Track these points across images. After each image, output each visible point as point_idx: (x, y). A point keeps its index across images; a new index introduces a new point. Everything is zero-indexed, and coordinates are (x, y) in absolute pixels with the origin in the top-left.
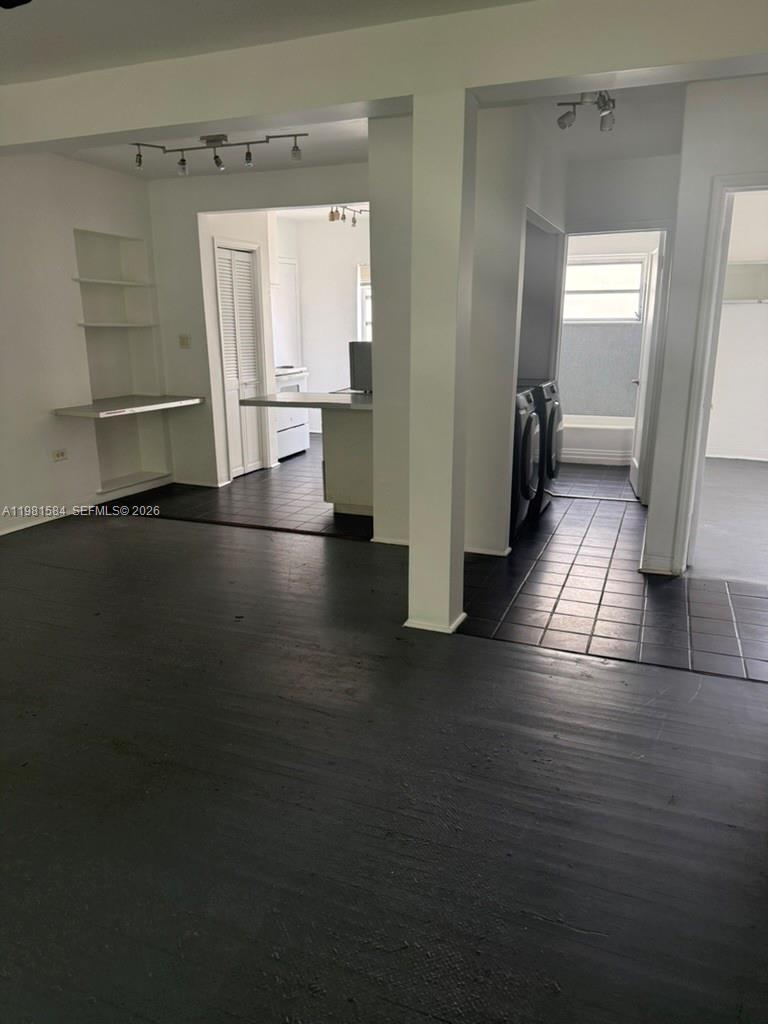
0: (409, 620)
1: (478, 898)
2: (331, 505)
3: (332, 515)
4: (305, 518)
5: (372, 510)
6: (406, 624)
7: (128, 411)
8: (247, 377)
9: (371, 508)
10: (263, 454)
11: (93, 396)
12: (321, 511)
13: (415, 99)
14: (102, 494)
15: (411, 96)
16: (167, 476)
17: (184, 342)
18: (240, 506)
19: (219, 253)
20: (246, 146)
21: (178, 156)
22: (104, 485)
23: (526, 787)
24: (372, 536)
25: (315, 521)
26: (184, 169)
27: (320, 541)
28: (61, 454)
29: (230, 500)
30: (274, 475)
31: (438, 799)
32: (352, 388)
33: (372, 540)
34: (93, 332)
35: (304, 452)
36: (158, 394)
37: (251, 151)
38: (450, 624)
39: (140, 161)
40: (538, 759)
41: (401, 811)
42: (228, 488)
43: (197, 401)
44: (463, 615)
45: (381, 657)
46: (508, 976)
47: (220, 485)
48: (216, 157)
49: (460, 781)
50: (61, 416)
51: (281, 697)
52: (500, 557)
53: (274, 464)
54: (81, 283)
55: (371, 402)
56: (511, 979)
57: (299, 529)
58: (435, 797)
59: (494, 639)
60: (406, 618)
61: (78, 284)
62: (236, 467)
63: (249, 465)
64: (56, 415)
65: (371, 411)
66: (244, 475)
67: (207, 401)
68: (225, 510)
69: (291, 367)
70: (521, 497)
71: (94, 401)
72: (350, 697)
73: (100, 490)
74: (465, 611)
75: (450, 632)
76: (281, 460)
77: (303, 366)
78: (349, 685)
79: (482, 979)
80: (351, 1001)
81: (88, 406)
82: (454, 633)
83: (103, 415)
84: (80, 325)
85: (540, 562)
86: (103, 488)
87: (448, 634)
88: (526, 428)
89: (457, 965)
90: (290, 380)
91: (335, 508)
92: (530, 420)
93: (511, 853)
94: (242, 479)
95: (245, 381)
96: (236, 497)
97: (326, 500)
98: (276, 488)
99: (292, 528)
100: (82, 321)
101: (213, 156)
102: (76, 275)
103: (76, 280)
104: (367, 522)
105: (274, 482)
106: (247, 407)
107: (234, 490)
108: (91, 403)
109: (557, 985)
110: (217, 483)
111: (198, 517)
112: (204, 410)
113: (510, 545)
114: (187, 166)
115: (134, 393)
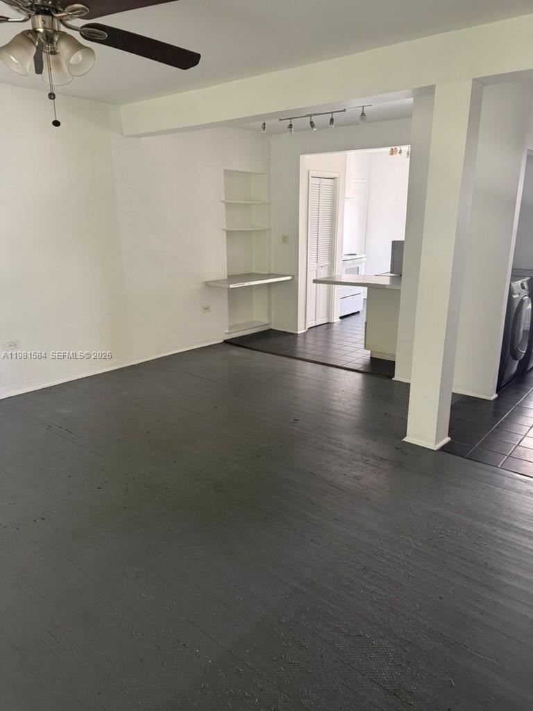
0: (407, 437)
1: (413, 619)
2: (369, 352)
3: (369, 359)
4: (349, 359)
5: (395, 357)
6: (404, 440)
7: (246, 284)
8: (324, 261)
9: (394, 356)
10: (329, 312)
11: (228, 273)
12: (360, 356)
13: (437, 87)
14: (228, 333)
15: (434, 86)
16: (267, 325)
17: (285, 239)
18: (310, 347)
19: (312, 181)
20: (331, 114)
21: (288, 122)
22: (230, 328)
23: (464, 558)
24: (393, 376)
25: (357, 361)
26: (291, 131)
27: (358, 376)
28: (207, 308)
29: (305, 342)
30: (336, 328)
31: (401, 554)
32: (391, 273)
33: (393, 379)
34: (230, 234)
35: (358, 312)
36: (266, 273)
37: (334, 117)
38: (436, 444)
39: (264, 128)
40: (478, 542)
41: (375, 556)
42: (304, 334)
43: (289, 278)
44: (448, 439)
45: (382, 459)
46: (421, 668)
47: (299, 333)
48: (311, 122)
49: (419, 546)
50: (209, 285)
51: (313, 474)
52: (488, 400)
53: (336, 320)
54: (226, 203)
55: (400, 284)
56: (423, 670)
57: (344, 366)
58: (400, 553)
59: (467, 458)
60: (405, 436)
61: (224, 204)
62: (310, 321)
63: (319, 320)
64: (206, 285)
65: (400, 290)
66: (316, 326)
67: (296, 278)
68: (299, 349)
69: (355, 255)
70: (511, 357)
71: (228, 276)
72: (357, 481)
73: (227, 331)
74: (449, 436)
75: (435, 449)
76: (341, 318)
77: (364, 253)
78: (358, 474)
79: (404, 665)
80: (321, 656)
81: (225, 280)
82: (437, 450)
83: (232, 286)
84: (223, 230)
85: (518, 408)
86: (229, 329)
87: (433, 450)
88: (518, 307)
89: (390, 654)
90: (353, 263)
91: (371, 354)
92: (522, 302)
93: (442, 596)
94: (314, 329)
95: (321, 265)
96: (308, 341)
97: (365, 348)
98: (336, 337)
99: (340, 365)
100: (225, 227)
101: (309, 122)
102: (223, 199)
103: (223, 202)
104: (391, 365)
105: (334, 333)
106: (321, 285)
107: (308, 336)
108: (226, 278)
109: (453, 682)
110: (297, 331)
111: (282, 353)
112: (293, 284)
113: (497, 393)
114: (293, 129)
115: (253, 271)
